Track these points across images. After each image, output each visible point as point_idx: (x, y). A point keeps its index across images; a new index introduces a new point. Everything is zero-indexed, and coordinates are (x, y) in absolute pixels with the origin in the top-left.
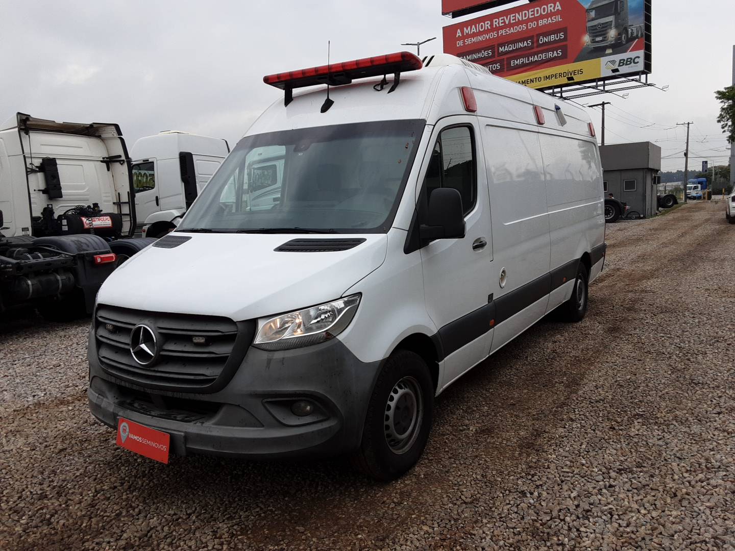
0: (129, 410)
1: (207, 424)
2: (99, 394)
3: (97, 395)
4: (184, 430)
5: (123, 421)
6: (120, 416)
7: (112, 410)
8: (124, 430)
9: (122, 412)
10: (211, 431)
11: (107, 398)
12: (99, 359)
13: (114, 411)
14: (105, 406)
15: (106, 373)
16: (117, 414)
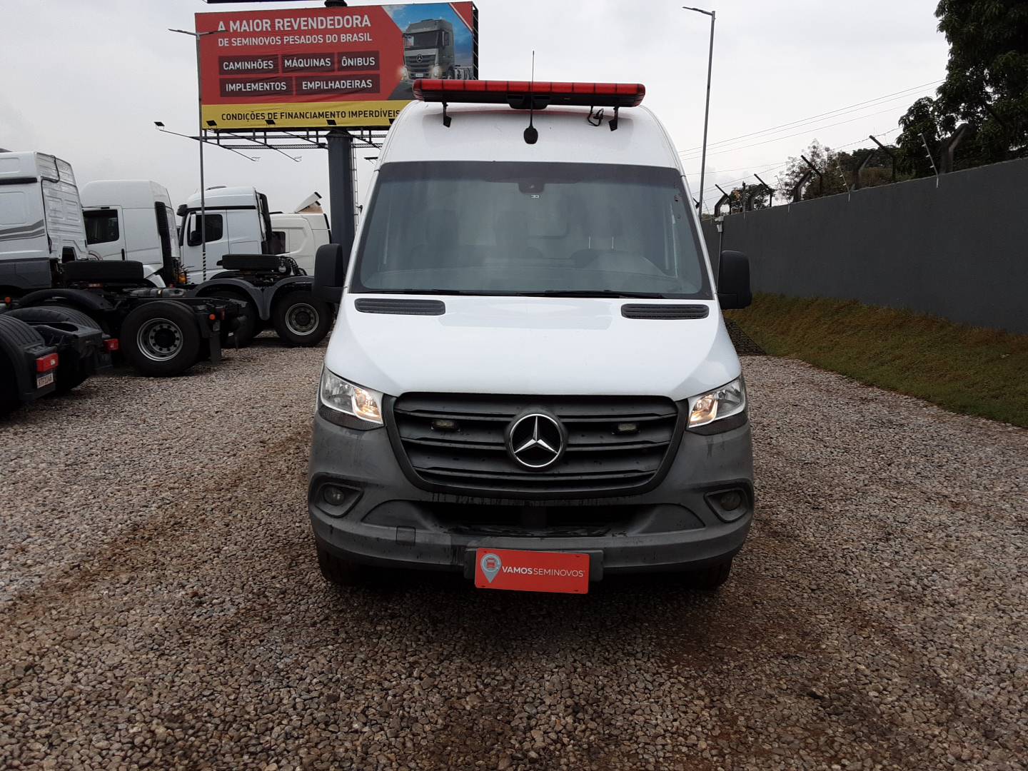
0: (488, 538)
1: (634, 533)
2: (399, 527)
3: (394, 529)
4: (600, 547)
5: (485, 553)
7: (450, 543)
8: (491, 564)
9: (474, 541)
10: (641, 542)
11: (424, 528)
12: (419, 472)
13: (455, 543)
14: (427, 540)
15: (428, 491)
16: (466, 547)
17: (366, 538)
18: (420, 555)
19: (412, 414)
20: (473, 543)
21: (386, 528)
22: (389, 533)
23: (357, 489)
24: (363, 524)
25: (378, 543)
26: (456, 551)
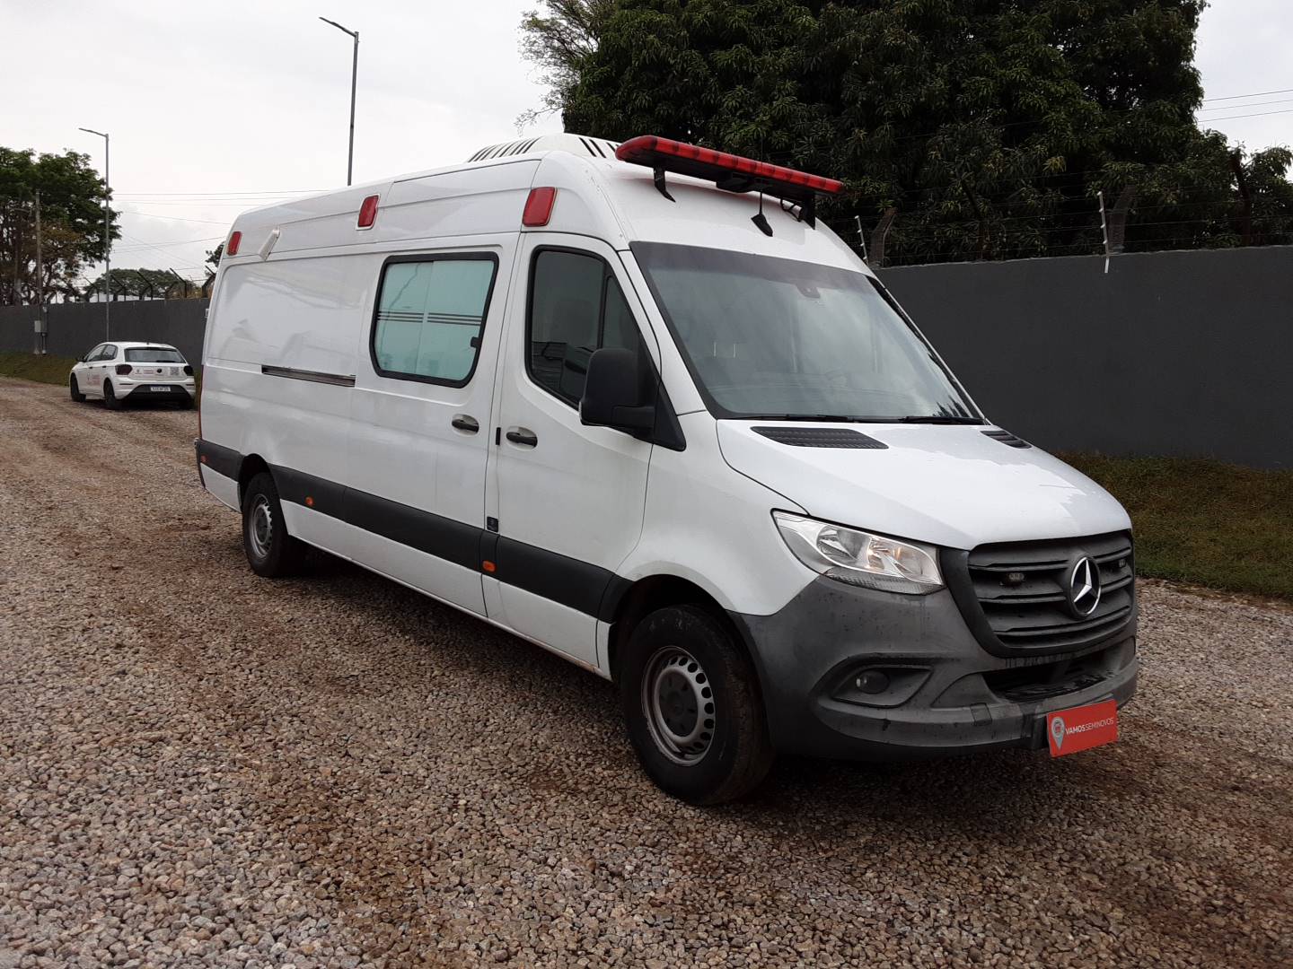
0: (1047, 699)
1: (1116, 670)
2: (972, 705)
3: (968, 709)
4: (1110, 690)
5: (1053, 717)
6: (1038, 714)
7: (1020, 714)
8: (1058, 729)
9: (1038, 706)
10: (1123, 678)
11: (994, 702)
12: (1000, 637)
13: (1026, 713)
14: (1002, 715)
15: (1001, 658)
16: (1033, 714)
17: (941, 726)
18: (994, 734)
19: (989, 569)
20: (1039, 710)
21: (959, 709)
22: (962, 715)
23: (926, 667)
24: (933, 710)
25: (957, 729)
26: (1027, 721)
